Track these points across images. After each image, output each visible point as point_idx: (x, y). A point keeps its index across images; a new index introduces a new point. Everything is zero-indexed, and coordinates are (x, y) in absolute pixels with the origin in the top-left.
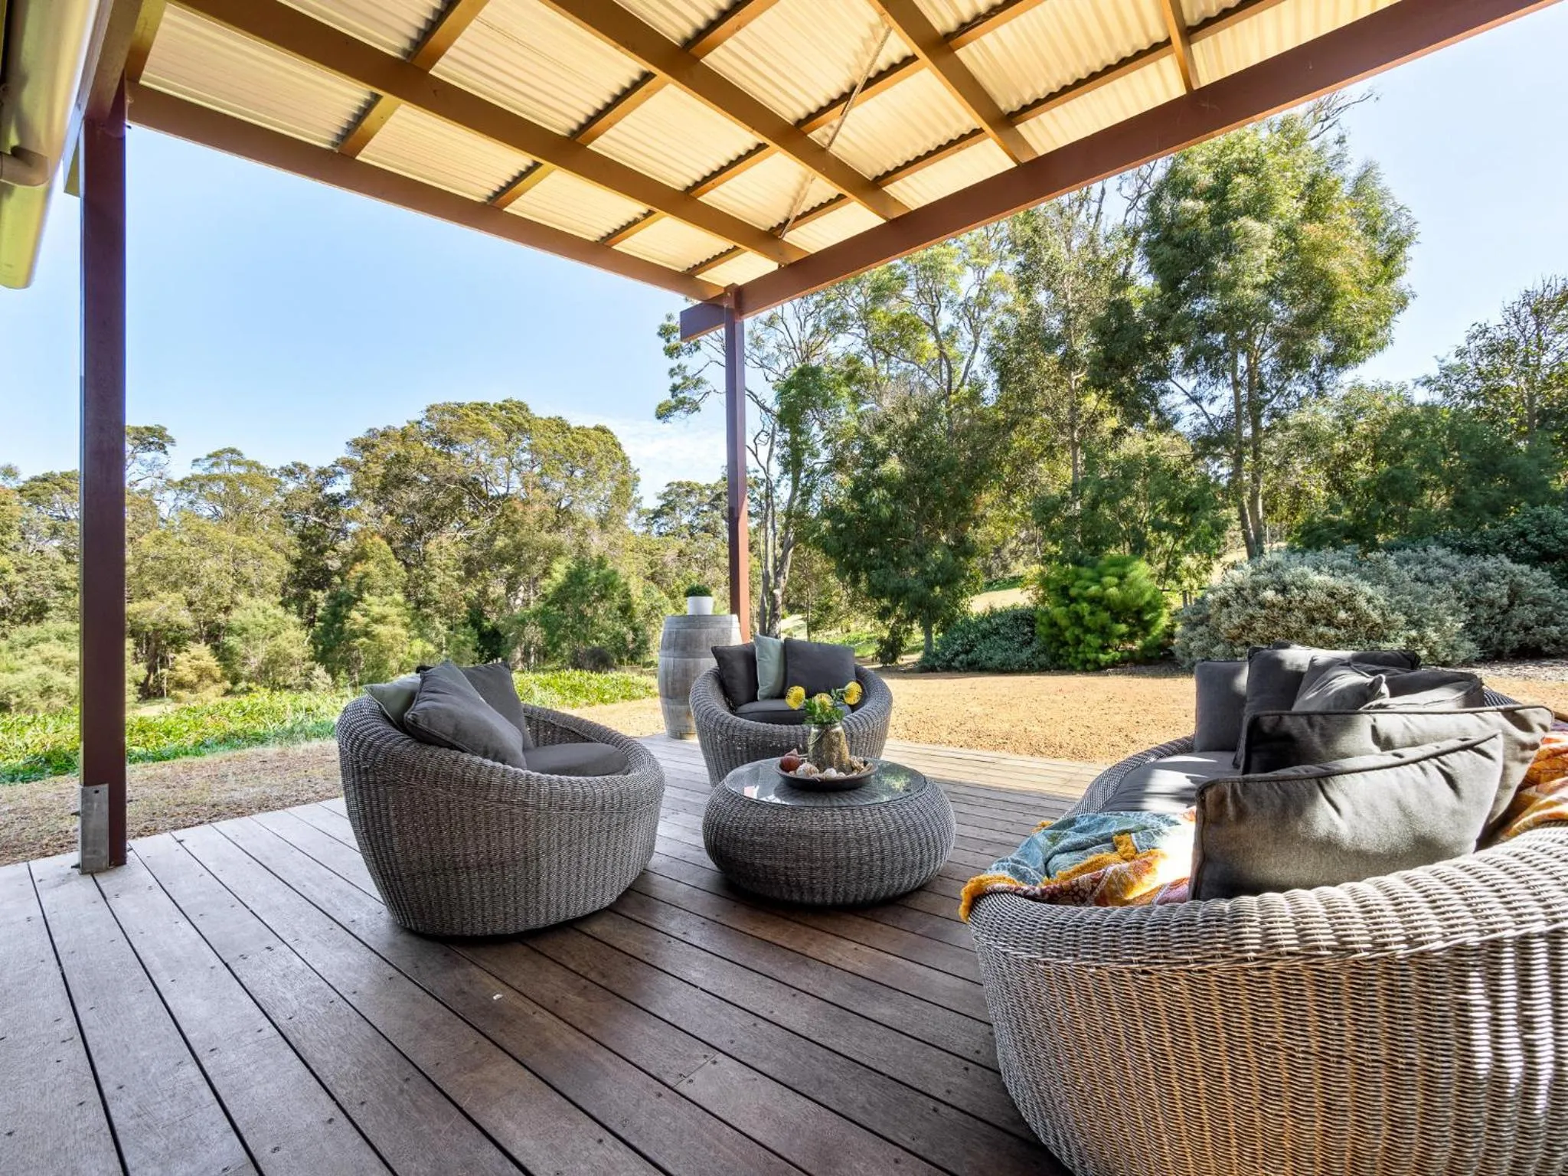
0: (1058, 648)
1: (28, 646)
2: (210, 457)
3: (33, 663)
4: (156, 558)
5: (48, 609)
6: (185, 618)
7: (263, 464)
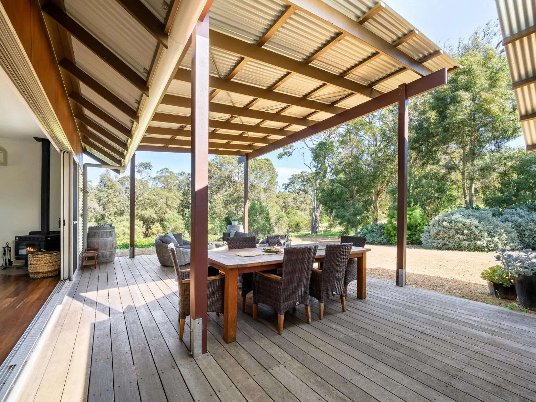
0: (390, 237)
1: (120, 222)
2: (161, 170)
3: (121, 226)
4: (148, 199)
5: (124, 212)
6: (154, 216)
7: (174, 172)
